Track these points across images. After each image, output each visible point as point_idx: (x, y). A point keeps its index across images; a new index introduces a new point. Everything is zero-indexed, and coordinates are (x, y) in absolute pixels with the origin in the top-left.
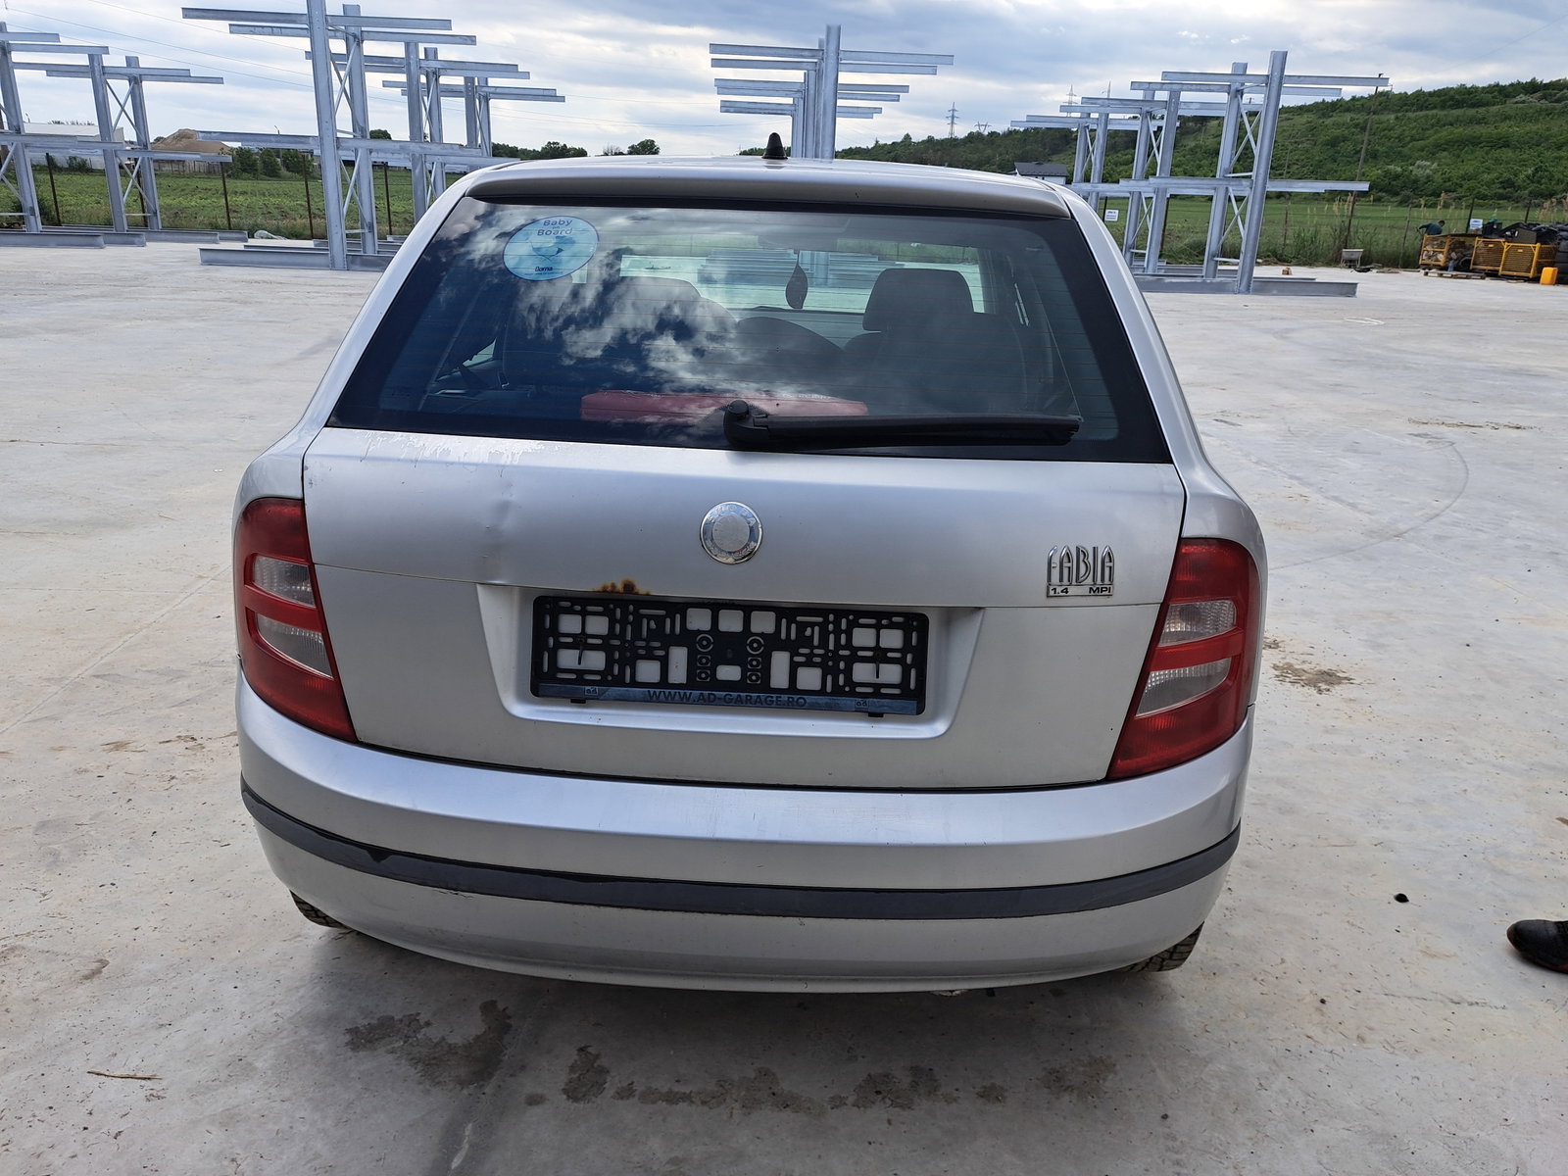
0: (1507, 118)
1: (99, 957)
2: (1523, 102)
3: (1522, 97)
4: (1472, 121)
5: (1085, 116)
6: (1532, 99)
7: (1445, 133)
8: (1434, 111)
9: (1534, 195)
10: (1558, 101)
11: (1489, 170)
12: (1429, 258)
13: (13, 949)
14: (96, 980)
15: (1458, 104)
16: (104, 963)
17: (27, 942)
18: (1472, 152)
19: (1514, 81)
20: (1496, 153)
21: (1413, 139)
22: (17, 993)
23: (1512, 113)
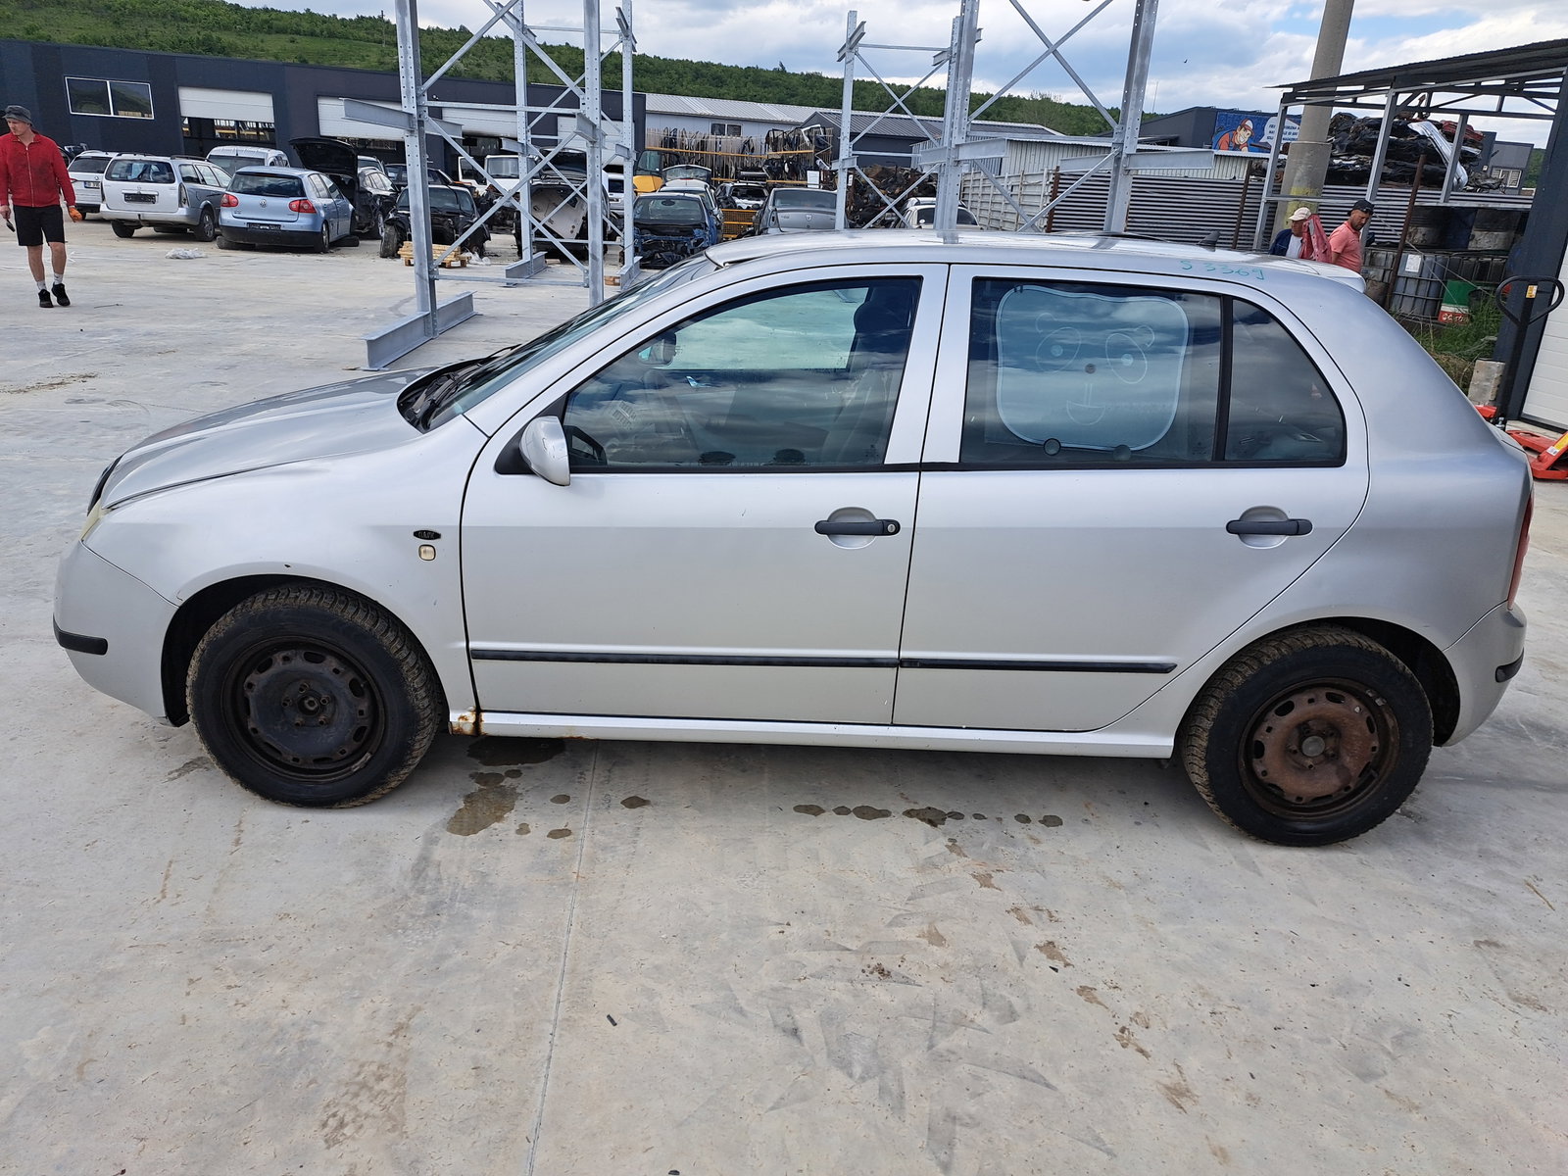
1: (1476, 948)
13: (1516, 1000)
14: (1495, 939)
16: (1477, 944)
17: (1503, 996)
22: (1545, 974)
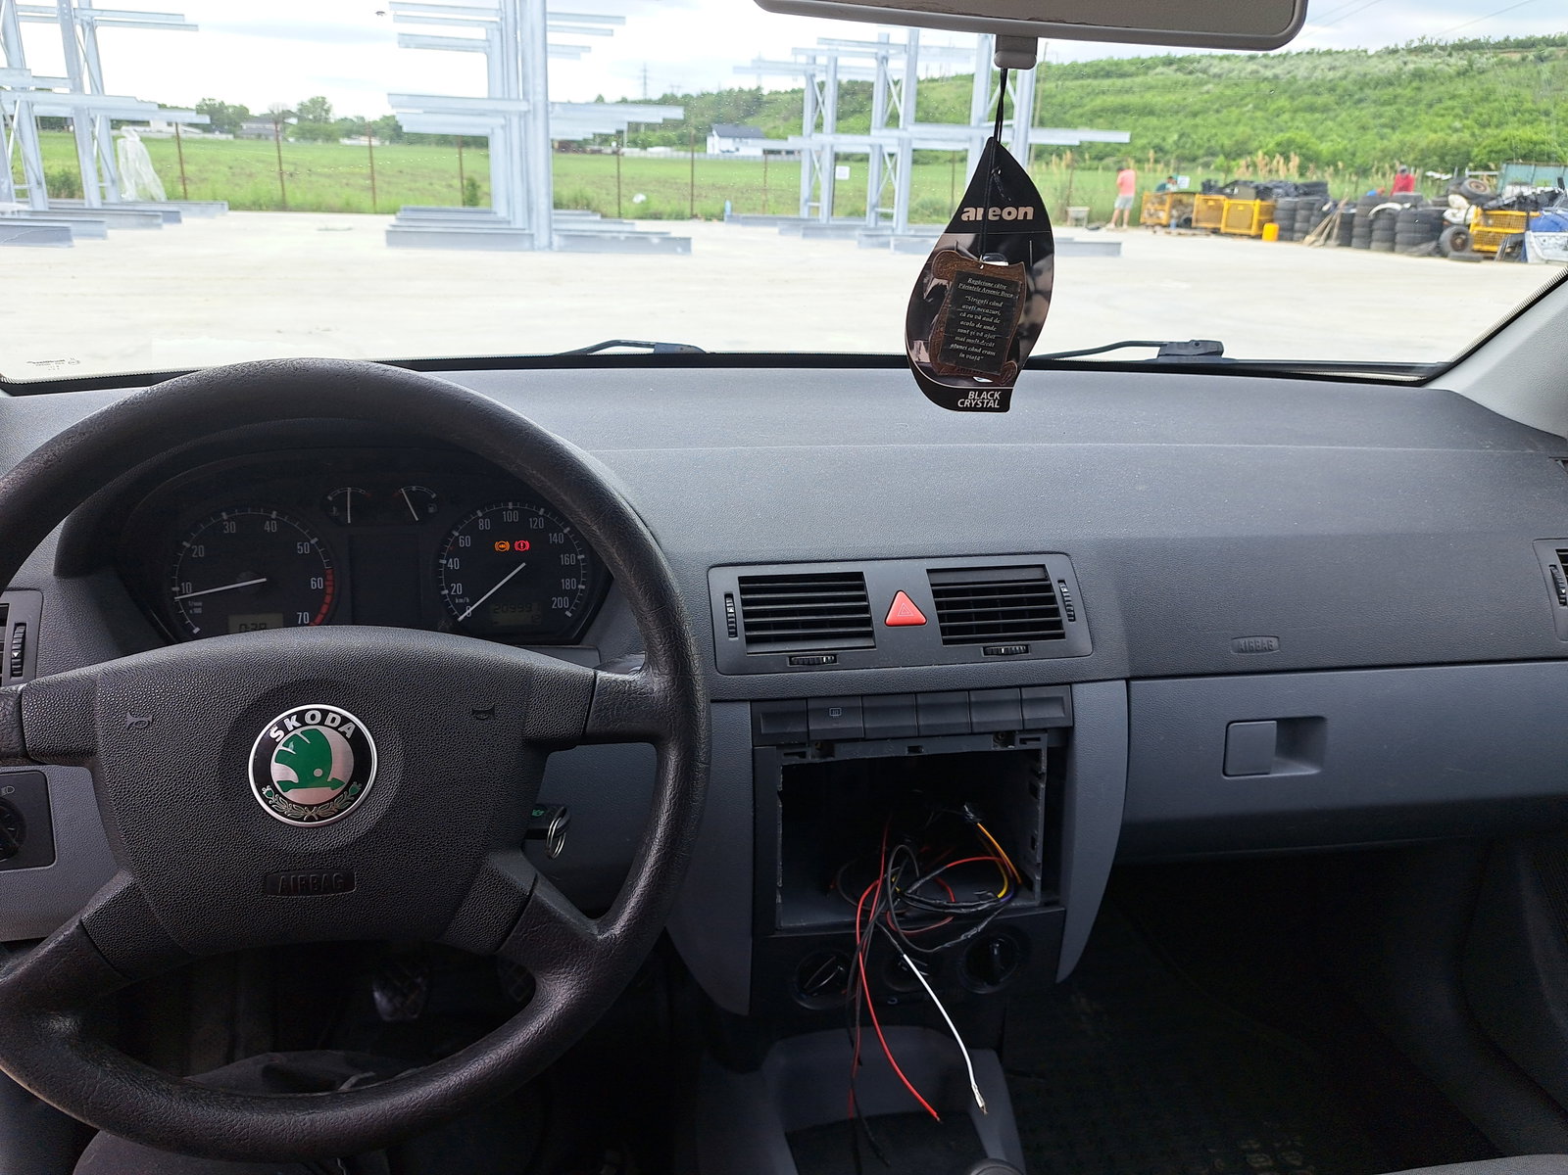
0: (1150, 88)
2: (1162, 74)
3: (1160, 69)
4: (1120, 91)
5: (811, 61)
6: (1169, 71)
7: (1099, 102)
8: (1089, 81)
9: (1181, 159)
10: (1191, 73)
11: (1140, 136)
12: (1151, 215)
15: (1108, 75)
18: (1124, 118)
19: (1153, 55)
20: (1145, 121)
21: (1073, 107)
23: (1154, 83)
